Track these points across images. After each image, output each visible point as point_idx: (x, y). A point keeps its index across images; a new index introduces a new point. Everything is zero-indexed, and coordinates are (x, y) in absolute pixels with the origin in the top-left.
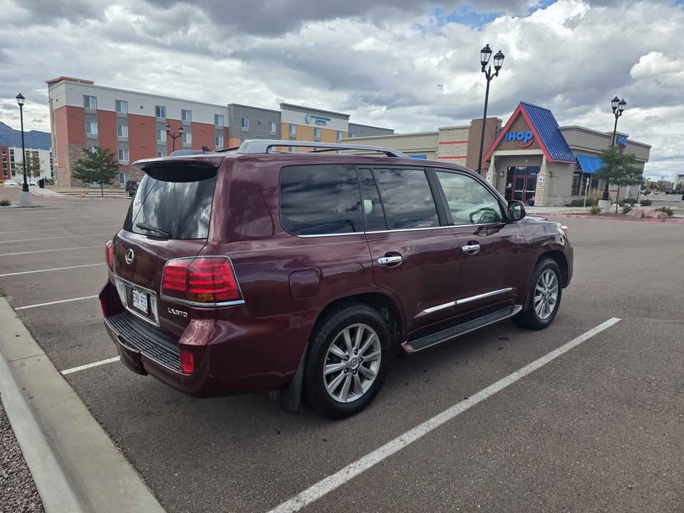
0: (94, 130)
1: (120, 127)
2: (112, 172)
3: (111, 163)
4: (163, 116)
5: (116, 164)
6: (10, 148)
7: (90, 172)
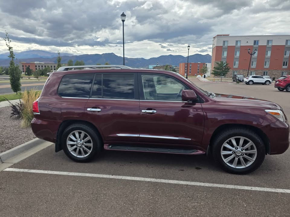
0: (225, 54)
1: (236, 52)
2: (226, 71)
3: (226, 68)
4: (257, 44)
5: (229, 68)
6: (206, 63)
7: (218, 71)
